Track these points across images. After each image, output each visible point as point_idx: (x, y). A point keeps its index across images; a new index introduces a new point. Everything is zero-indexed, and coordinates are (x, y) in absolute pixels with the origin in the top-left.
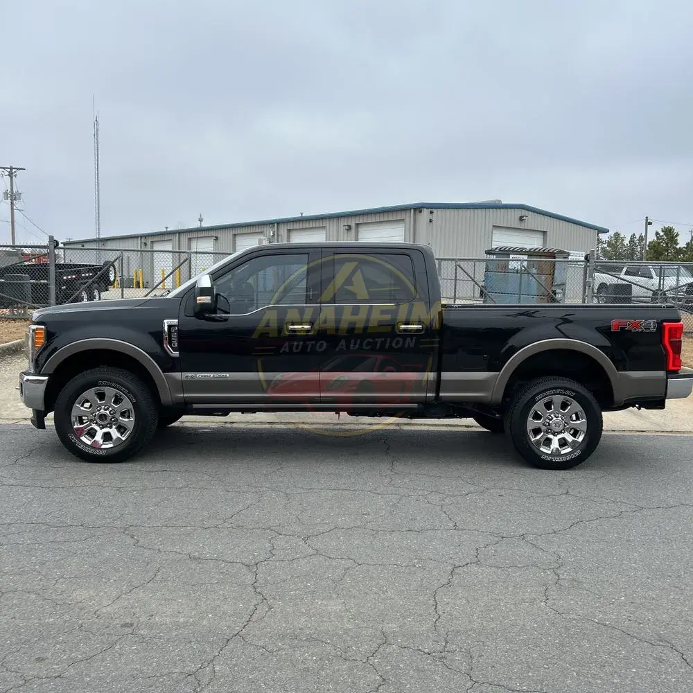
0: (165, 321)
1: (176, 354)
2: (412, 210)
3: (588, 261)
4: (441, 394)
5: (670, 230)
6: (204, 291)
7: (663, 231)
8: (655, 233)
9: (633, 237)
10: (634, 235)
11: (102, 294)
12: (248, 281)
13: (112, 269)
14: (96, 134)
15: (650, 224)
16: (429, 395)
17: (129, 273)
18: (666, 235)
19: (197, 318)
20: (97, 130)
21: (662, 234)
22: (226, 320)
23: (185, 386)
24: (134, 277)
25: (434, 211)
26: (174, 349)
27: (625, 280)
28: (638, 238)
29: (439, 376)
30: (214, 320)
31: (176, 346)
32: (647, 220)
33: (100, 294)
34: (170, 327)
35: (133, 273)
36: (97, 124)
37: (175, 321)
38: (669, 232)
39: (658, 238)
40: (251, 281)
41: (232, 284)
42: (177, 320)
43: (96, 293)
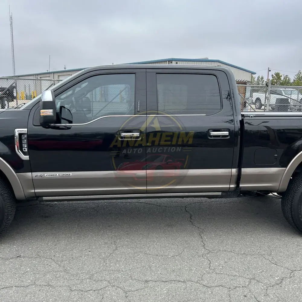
0: (16, 130)
1: (26, 158)
2: (167, 62)
3: (268, 86)
4: (241, 185)
5: (278, 74)
6: (47, 105)
7: (275, 74)
8: (271, 75)
9: (259, 77)
10: (259, 76)
11: (10, 103)
12: (87, 96)
13: (15, 90)
14: (11, 24)
15: (270, 71)
16: (231, 186)
17: (30, 92)
18: (276, 76)
19: (43, 127)
20: (12, 22)
21: (274, 75)
22: (69, 128)
23: (34, 183)
24: (32, 95)
25: (178, 62)
26: (25, 154)
27: (286, 97)
28: (261, 78)
29: (239, 172)
30: (58, 128)
31: (26, 150)
32: (269, 69)
33: (8, 103)
34: (20, 135)
35: (32, 93)
36: (12, 20)
37: (25, 130)
38: (278, 75)
39: (273, 77)
40: (88, 95)
41: (73, 98)
42: (26, 129)
43: (6, 102)
